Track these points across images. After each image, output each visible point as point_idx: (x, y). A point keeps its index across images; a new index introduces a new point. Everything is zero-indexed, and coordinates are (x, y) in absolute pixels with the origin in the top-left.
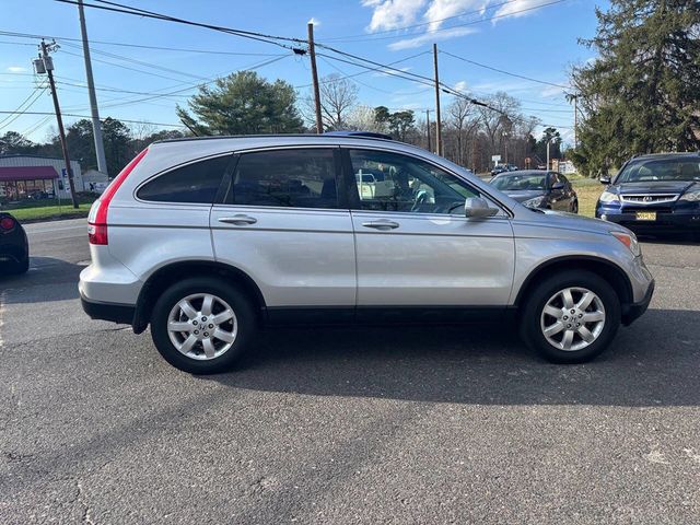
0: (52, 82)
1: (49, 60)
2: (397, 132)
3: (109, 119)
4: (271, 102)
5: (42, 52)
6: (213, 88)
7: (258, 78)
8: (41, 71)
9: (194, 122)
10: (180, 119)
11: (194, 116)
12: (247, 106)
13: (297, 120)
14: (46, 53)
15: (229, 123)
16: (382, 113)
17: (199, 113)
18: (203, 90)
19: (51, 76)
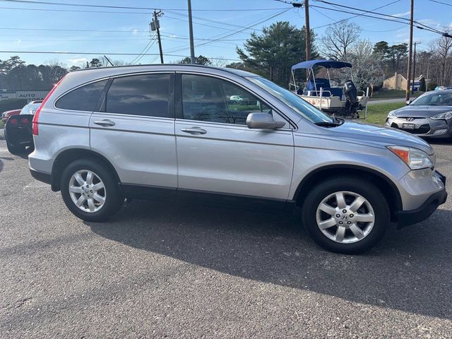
0: (159, 36)
1: (157, 22)
2: (394, 60)
3: (201, 57)
4: (297, 42)
5: (154, 18)
6: (260, 34)
7: (290, 26)
8: (153, 30)
9: (246, 57)
10: (239, 56)
11: (247, 53)
12: (281, 45)
13: (315, 53)
14: (156, 18)
15: (268, 57)
16: (382, 46)
17: (250, 51)
18: (253, 35)
19: (158, 32)
